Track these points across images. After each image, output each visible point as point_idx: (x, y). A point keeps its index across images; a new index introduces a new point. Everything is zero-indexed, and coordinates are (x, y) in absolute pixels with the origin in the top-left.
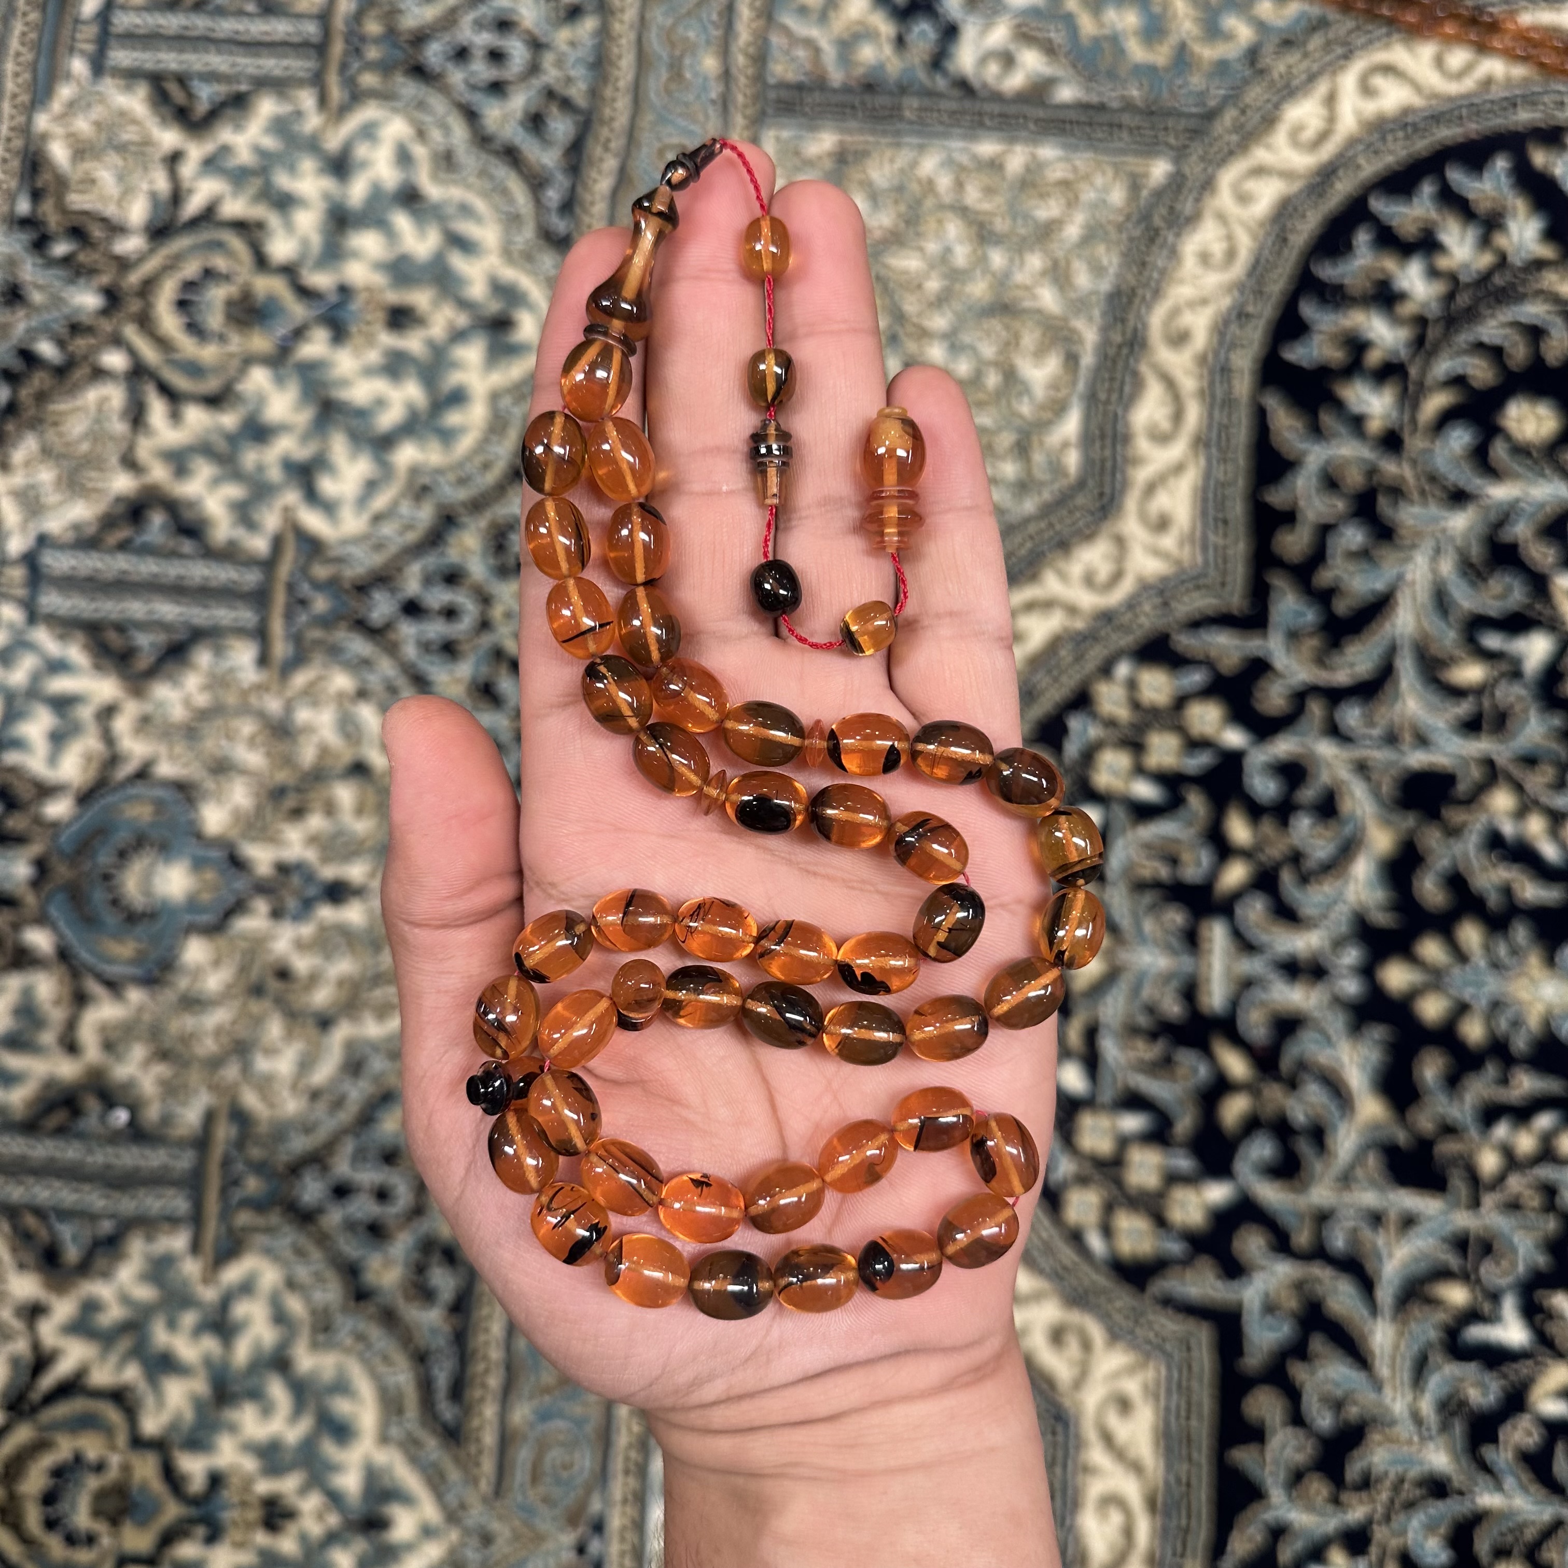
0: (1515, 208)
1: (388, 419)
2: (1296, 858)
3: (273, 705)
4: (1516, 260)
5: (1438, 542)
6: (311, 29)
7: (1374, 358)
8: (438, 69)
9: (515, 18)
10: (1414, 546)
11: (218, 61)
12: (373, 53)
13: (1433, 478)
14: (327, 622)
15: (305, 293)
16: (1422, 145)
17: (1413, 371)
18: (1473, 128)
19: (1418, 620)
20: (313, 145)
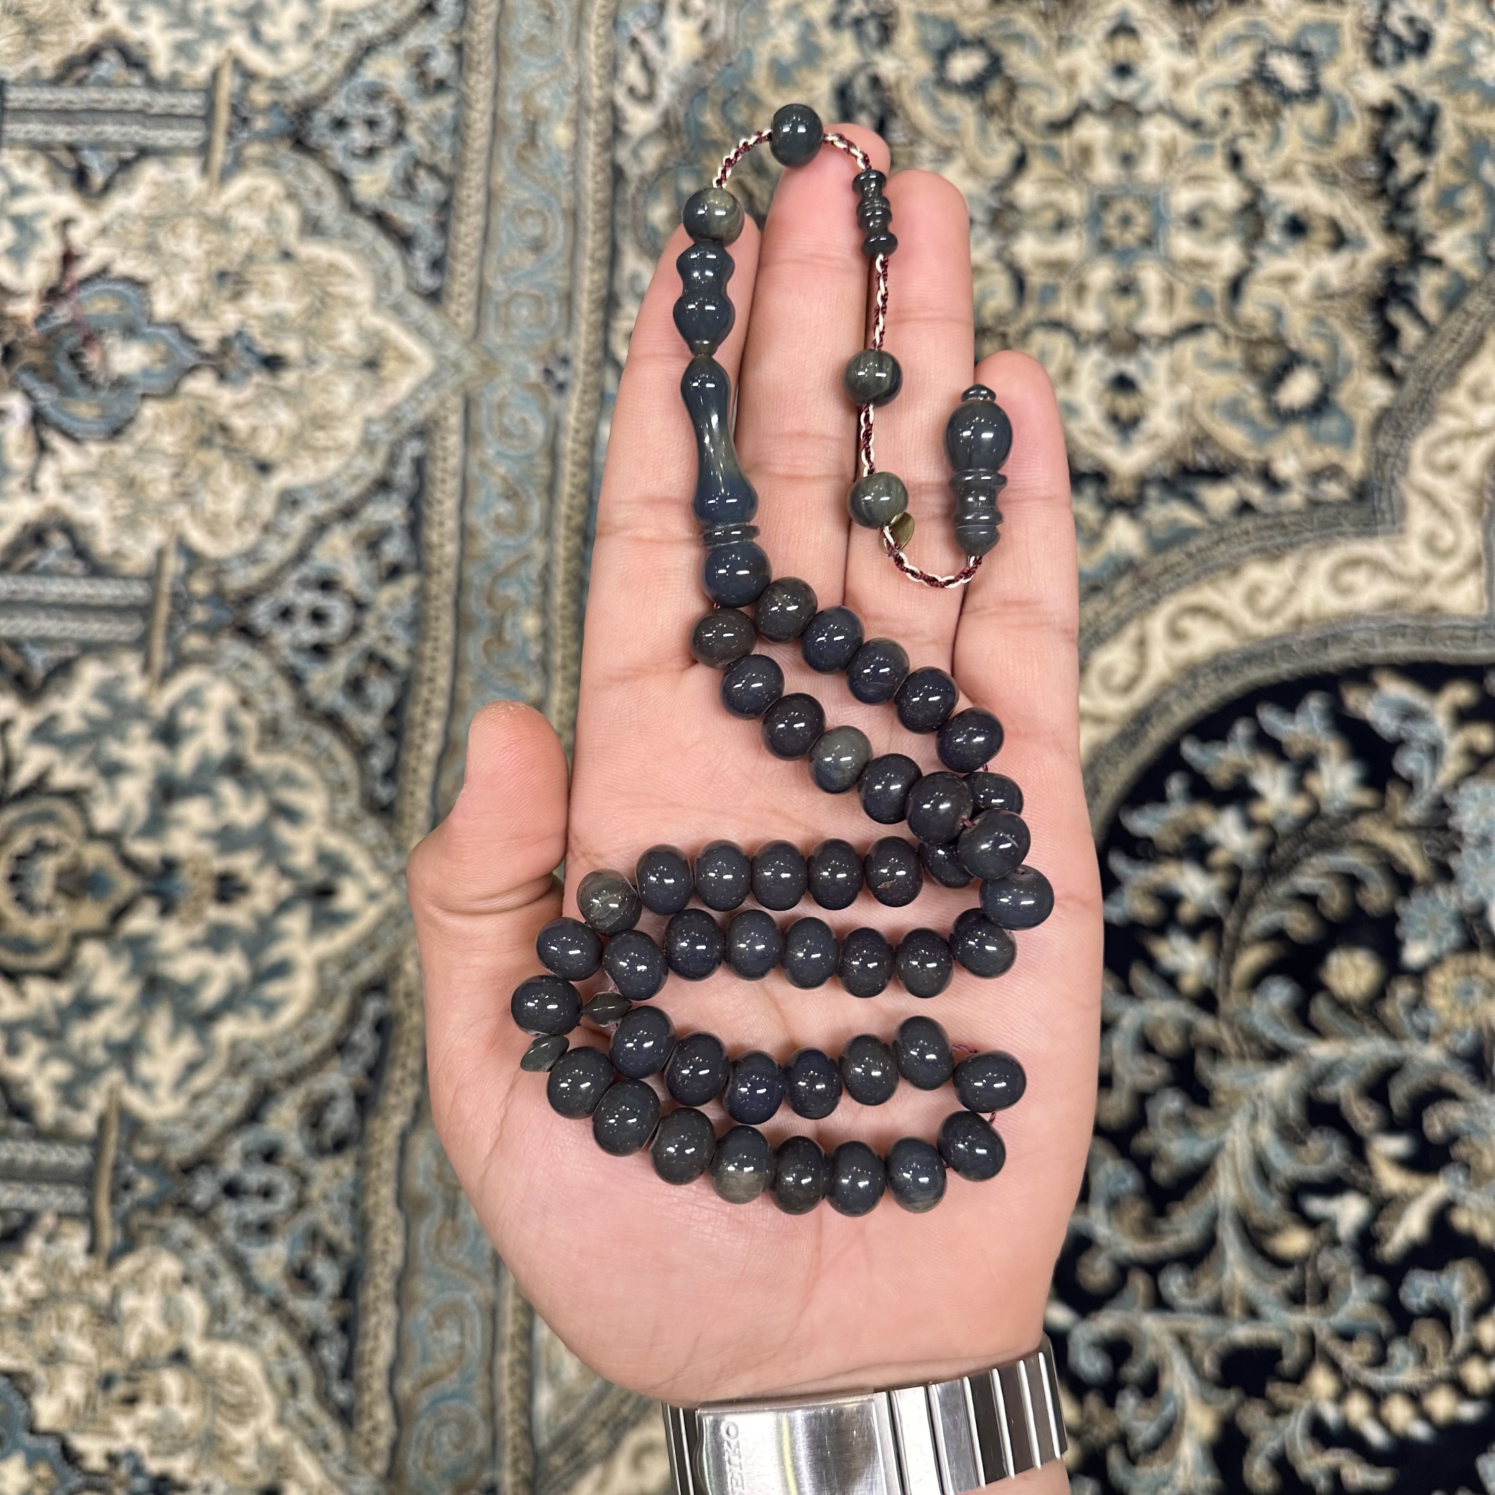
0: (1327, 751)
1: (211, 994)
2: (1123, 1439)
3: (101, 1291)
4: (1331, 808)
5: (1255, 1106)
6: (139, 591)
7: (1187, 912)
8: (264, 631)
9: (337, 578)
10: (1232, 1111)
11: (49, 626)
12: (200, 614)
13: (1251, 1036)
14: (153, 1206)
15: (130, 864)
16: (1232, 685)
17: (1230, 924)
18: (1284, 669)
19: (1239, 1188)
20: (139, 711)
